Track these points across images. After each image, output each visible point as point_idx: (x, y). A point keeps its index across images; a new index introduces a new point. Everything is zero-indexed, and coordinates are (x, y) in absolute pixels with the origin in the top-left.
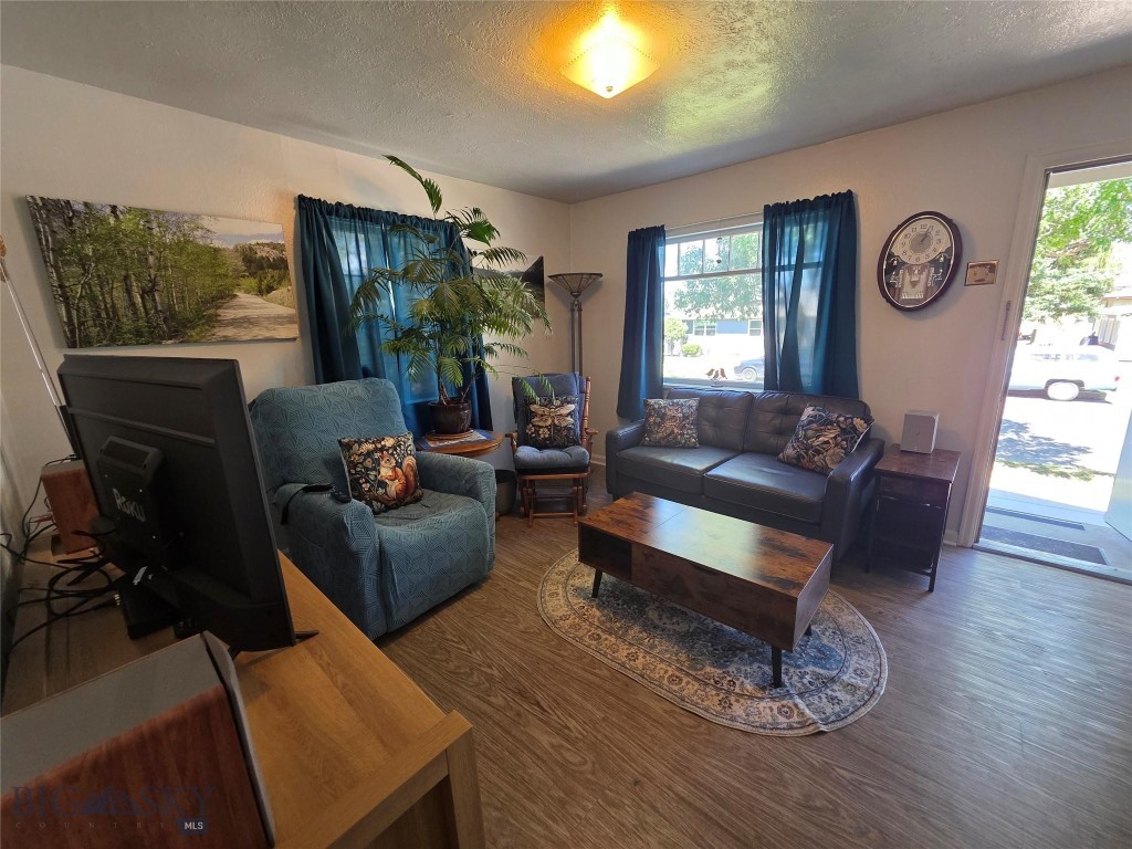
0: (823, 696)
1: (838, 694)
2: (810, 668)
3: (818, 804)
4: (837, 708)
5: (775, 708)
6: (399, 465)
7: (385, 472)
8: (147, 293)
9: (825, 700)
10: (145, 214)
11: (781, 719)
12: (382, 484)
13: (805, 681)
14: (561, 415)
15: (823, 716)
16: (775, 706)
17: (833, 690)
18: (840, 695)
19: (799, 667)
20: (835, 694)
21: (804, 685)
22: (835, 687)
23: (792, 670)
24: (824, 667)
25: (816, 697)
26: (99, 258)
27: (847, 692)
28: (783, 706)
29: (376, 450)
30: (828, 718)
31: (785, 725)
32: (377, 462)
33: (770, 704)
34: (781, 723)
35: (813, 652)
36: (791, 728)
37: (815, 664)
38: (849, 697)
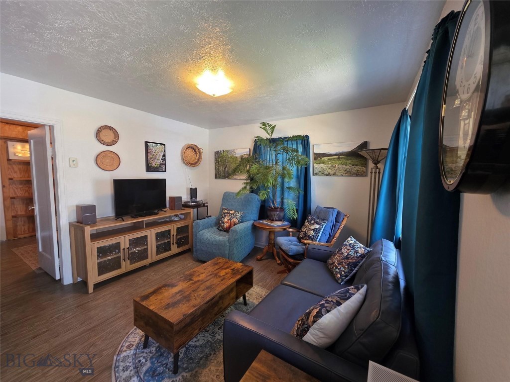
0: (130, 364)
1: (128, 372)
2: (149, 364)
3: (91, 348)
4: (121, 368)
5: (134, 343)
6: (230, 220)
7: (226, 220)
8: (225, 168)
9: (128, 364)
10: (227, 151)
11: (127, 344)
12: (223, 223)
13: (141, 358)
14: (310, 228)
15: (120, 361)
16: (135, 344)
17: (131, 371)
18: (127, 373)
19: (151, 358)
20: (129, 370)
21: (140, 357)
22: (132, 372)
23: (151, 355)
24: (147, 371)
25: (131, 361)
26: (221, 161)
27: (127, 377)
28: (132, 346)
29: (227, 213)
30: (119, 362)
31: (124, 344)
32: (225, 216)
33: (136, 342)
34: (125, 344)
35: (160, 369)
36: (122, 347)
37: (151, 368)
38: (124, 377)
